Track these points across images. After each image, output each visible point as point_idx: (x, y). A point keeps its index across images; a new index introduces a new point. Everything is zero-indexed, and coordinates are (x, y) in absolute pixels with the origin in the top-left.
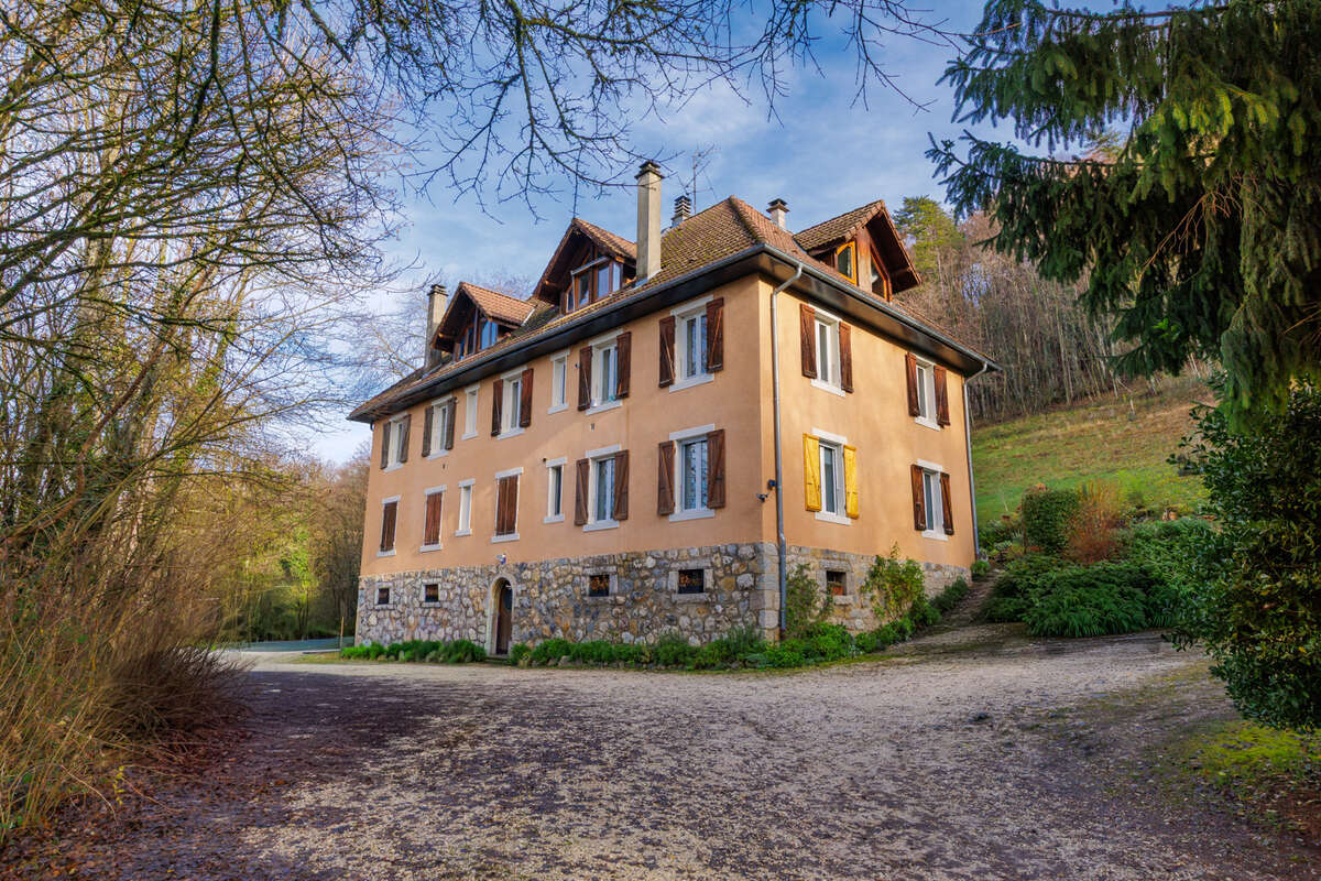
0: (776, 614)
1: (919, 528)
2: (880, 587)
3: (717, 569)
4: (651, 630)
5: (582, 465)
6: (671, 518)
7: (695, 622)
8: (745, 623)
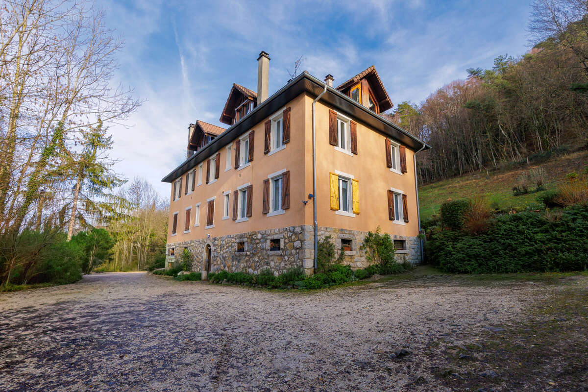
0: (312, 261)
1: (391, 219)
2: (370, 247)
3: (286, 239)
4: (260, 268)
5: (236, 193)
6: (268, 215)
7: (276, 264)
8: (297, 265)
